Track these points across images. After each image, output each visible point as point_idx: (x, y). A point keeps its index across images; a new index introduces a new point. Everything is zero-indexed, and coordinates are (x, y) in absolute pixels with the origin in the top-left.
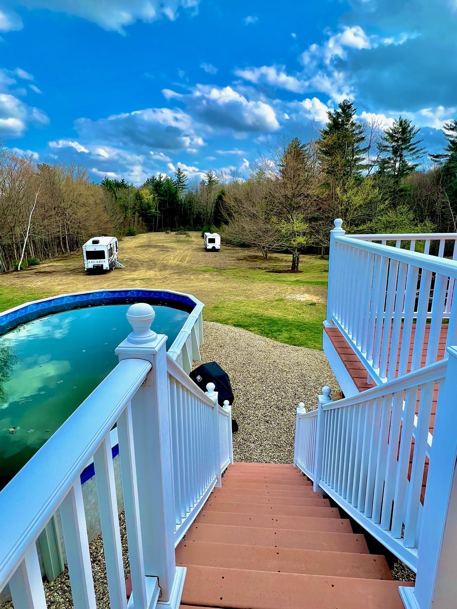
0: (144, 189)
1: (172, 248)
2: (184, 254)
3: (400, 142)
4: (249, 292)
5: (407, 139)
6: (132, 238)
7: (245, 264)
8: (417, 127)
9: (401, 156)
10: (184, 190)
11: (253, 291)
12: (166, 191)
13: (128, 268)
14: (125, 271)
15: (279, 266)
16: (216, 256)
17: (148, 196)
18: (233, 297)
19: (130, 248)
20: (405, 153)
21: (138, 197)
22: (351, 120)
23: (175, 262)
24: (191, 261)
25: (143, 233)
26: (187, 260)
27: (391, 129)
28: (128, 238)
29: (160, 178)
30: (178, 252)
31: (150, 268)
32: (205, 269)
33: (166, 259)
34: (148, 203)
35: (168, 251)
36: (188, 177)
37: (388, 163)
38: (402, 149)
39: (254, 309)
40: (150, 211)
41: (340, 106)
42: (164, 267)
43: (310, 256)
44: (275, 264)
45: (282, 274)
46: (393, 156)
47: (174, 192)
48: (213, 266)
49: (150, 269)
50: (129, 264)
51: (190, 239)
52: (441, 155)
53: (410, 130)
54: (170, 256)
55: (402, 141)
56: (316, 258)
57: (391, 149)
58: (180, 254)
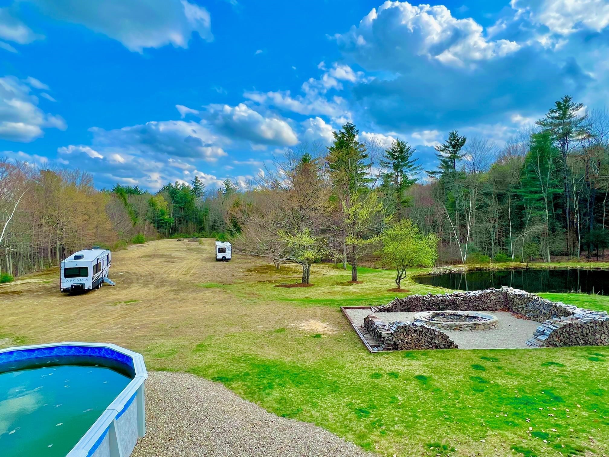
0: (158, 196)
1: (180, 258)
2: (190, 265)
3: (400, 160)
4: (247, 319)
5: (405, 157)
6: (139, 246)
7: (255, 276)
8: (412, 148)
9: (401, 172)
10: (201, 197)
11: (252, 317)
12: (181, 199)
13: (119, 285)
14: (114, 289)
15: (290, 279)
16: (225, 268)
17: (162, 204)
18: (226, 328)
19: (132, 259)
20: (404, 169)
21: (152, 204)
22: (355, 139)
23: (177, 276)
24: (195, 274)
25: (153, 240)
26: (191, 272)
27: (390, 148)
28: (134, 246)
29: (177, 185)
30: (185, 262)
31: (146, 284)
32: (208, 284)
33: (168, 272)
34: (162, 210)
35: (174, 262)
36: (206, 185)
37: (391, 177)
38: (402, 166)
39: (246, 347)
40: (164, 218)
41: (344, 127)
42: (163, 283)
43: (324, 265)
44: (286, 276)
45: (291, 289)
46: (394, 172)
47: (190, 199)
48: (218, 279)
49: (144, 286)
50: (123, 279)
51: (202, 247)
52: (436, 172)
53: (407, 150)
54: (174, 267)
55: (402, 159)
56: (329, 267)
57: (393, 165)
58: (186, 265)
